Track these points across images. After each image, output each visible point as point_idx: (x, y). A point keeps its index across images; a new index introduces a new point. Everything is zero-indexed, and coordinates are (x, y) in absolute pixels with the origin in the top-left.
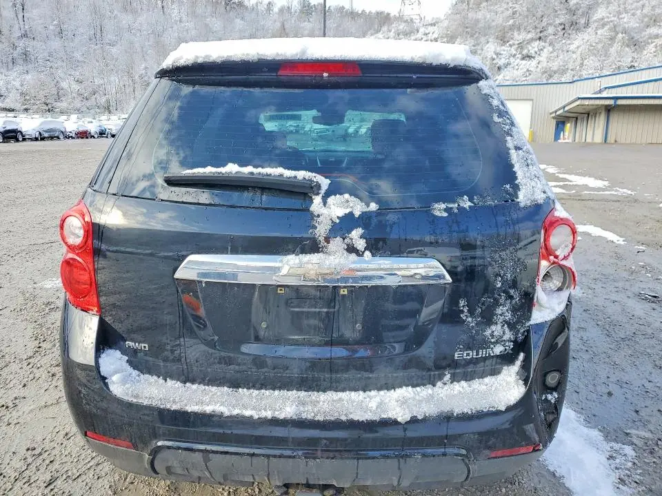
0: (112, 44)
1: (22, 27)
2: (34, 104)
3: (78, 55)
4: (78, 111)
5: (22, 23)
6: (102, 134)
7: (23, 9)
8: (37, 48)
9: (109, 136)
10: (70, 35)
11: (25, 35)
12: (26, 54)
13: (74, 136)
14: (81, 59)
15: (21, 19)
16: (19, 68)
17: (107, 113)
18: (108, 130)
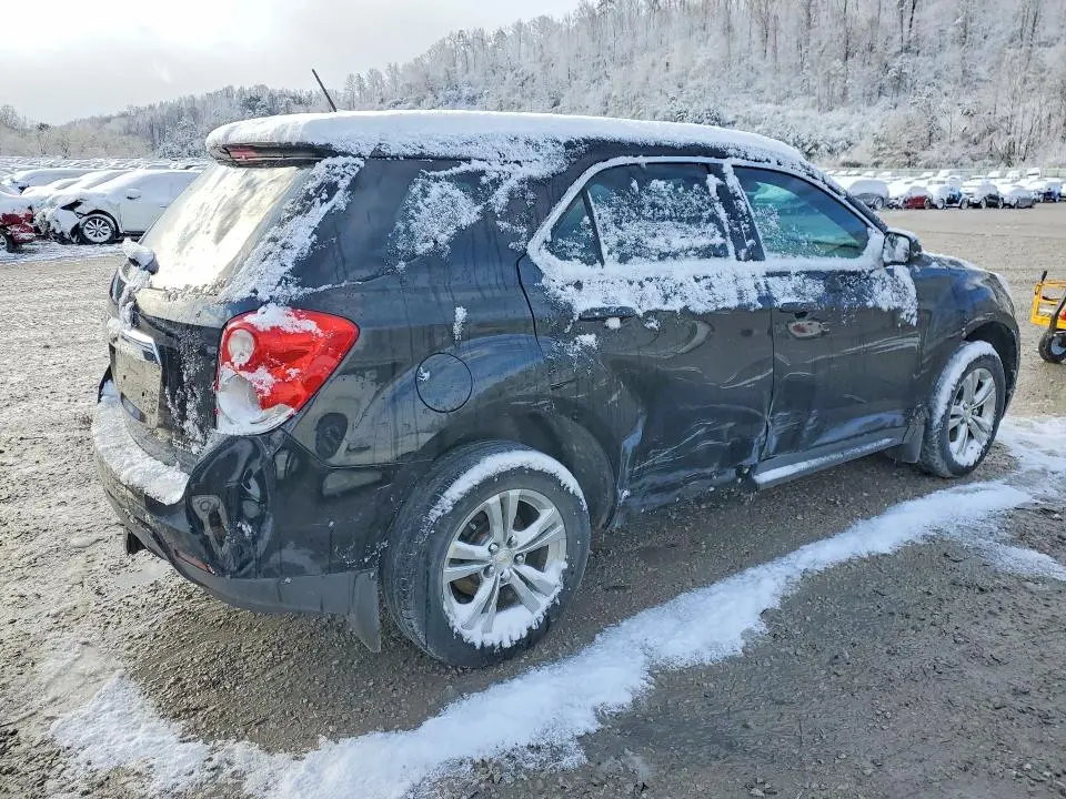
0: (1047, 44)
1: (905, 34)
2: (890, 155)
3: (982, 70)
4: (956, 163)
5: (906, 29)
6: (952, 201)
7: (914, 7)
8: (920, 67)
9: (965, 205)
10: (978, 37)
11: (906, 49)
12: (900, 78)
13: (900, 204)
14: (984, 76)
15: (906, 21)
16: (885, 101)
17: (1003, 164)
18: (964, 196)
